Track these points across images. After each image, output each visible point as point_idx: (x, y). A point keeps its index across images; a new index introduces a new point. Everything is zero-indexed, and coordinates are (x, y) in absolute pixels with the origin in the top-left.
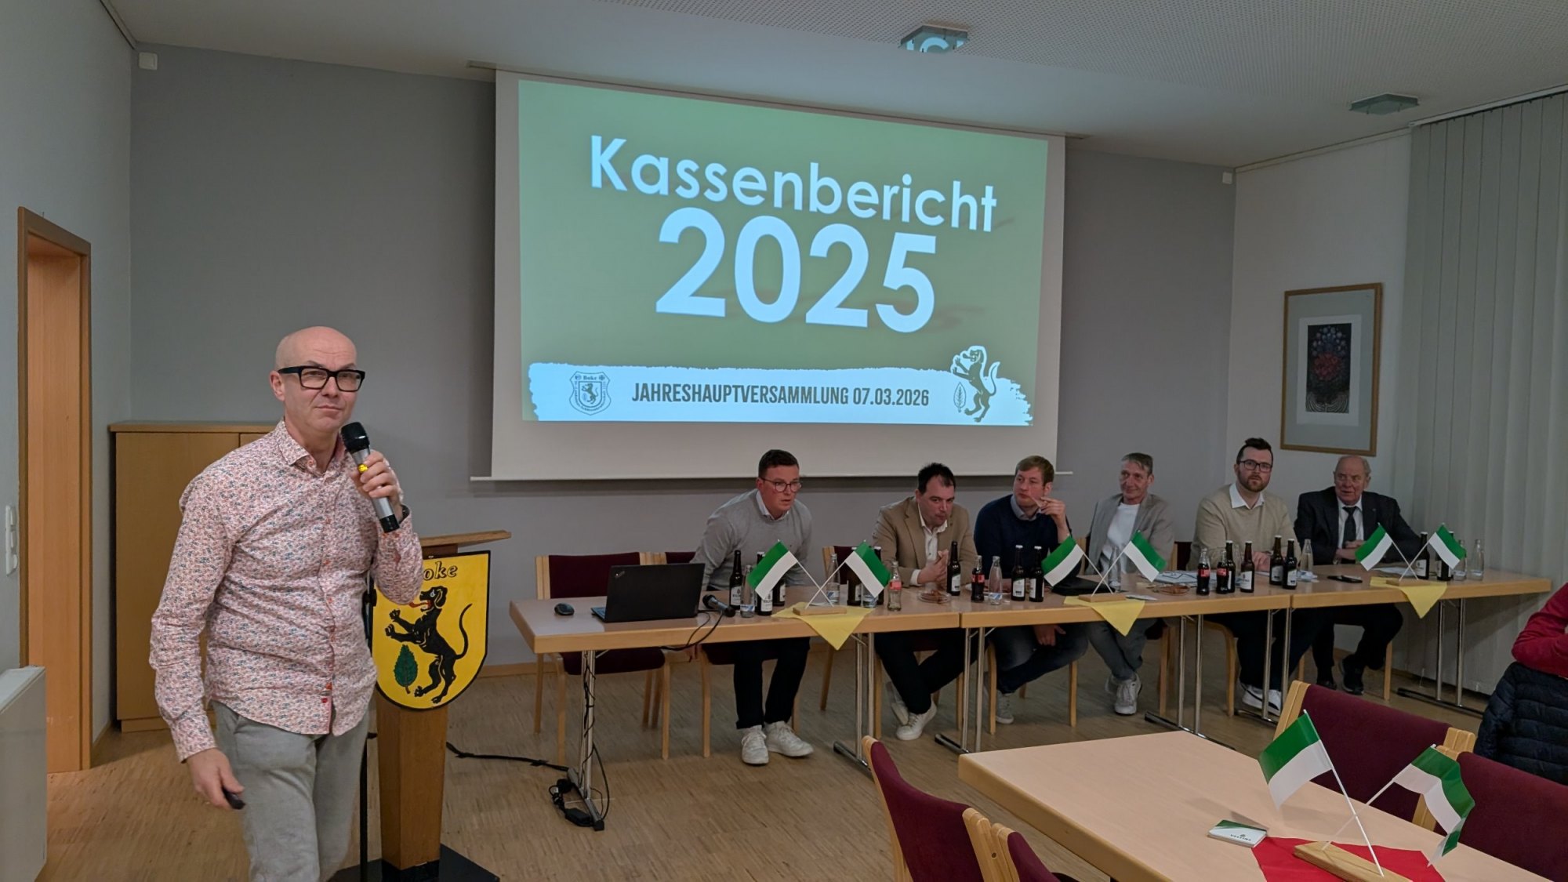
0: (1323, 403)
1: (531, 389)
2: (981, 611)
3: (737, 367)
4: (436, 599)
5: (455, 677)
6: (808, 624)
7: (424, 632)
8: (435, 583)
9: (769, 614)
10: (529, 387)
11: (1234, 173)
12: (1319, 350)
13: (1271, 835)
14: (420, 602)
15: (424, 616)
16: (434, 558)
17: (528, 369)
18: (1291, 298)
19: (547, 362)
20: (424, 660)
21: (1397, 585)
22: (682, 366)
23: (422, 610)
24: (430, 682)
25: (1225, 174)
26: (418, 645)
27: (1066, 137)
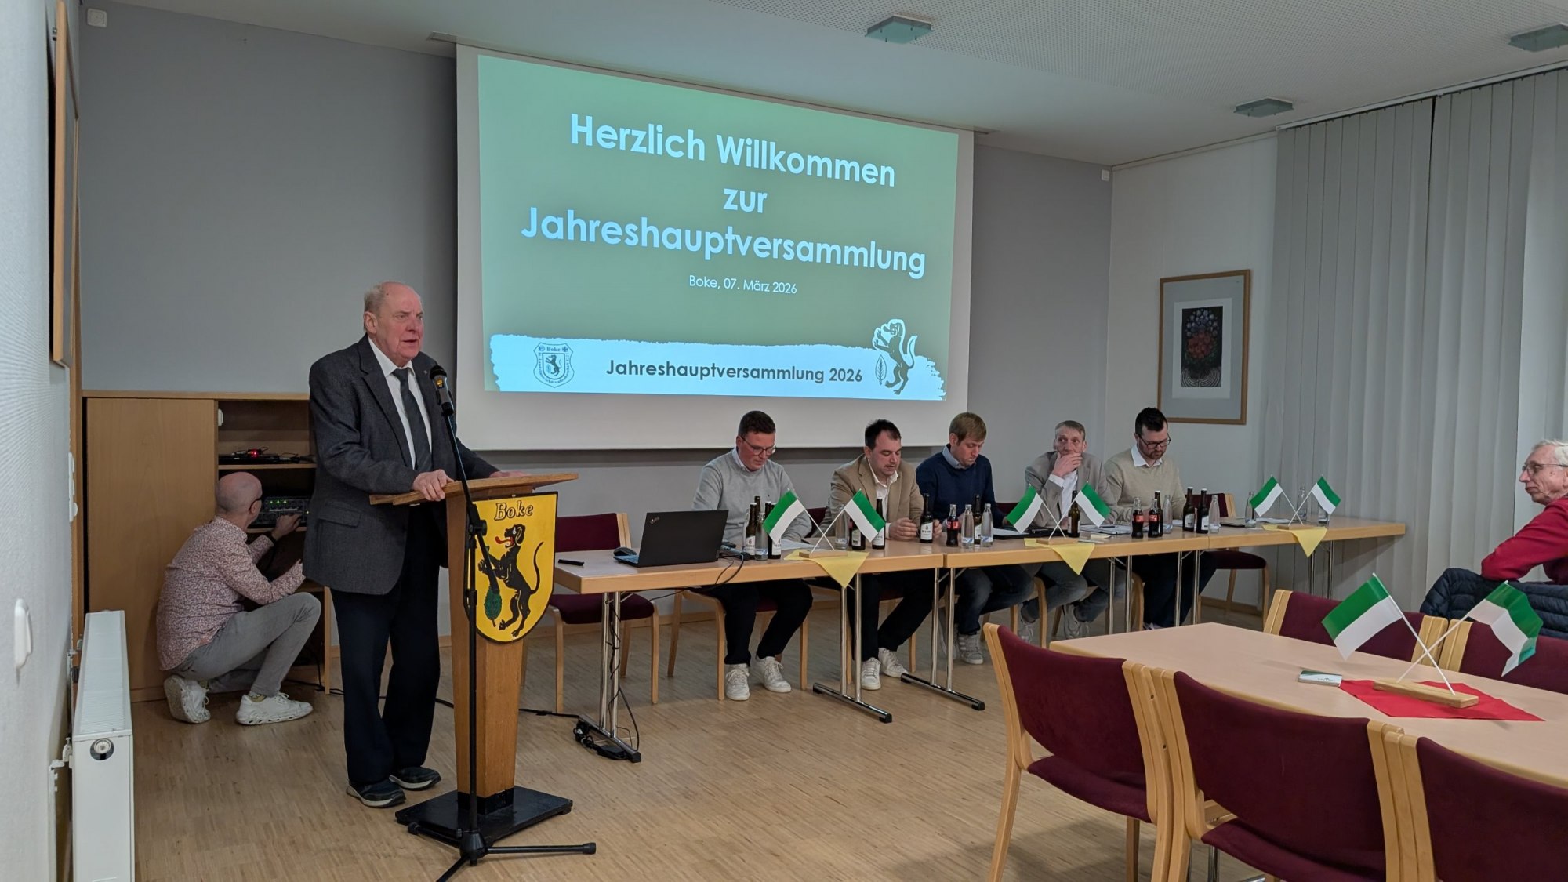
0: (1198, 379)
1: (492, 360)
2: (960, 552)
3: (685, 342)
4: (516, 535)
5: (530, 611)
6: (820, 565)
7: (506, 568)
8: (517, 521)
9: (778, 557)
10: (491, 358)
11: (1111, 172)
12: (1192, 330)
13: (1345, 679)
14: (504, 539)
15: (508, 552)
16: (517, 497)
17: (490, 340)
18: (1165, 284)
19: (507, 334)
20: (507, 593)
21: (1288, 529)
22: (635, 340)
23: (506, 547)
24: (511, 616)
25: (1103, 171)
26: (502, 581)
27: (975, 132)
